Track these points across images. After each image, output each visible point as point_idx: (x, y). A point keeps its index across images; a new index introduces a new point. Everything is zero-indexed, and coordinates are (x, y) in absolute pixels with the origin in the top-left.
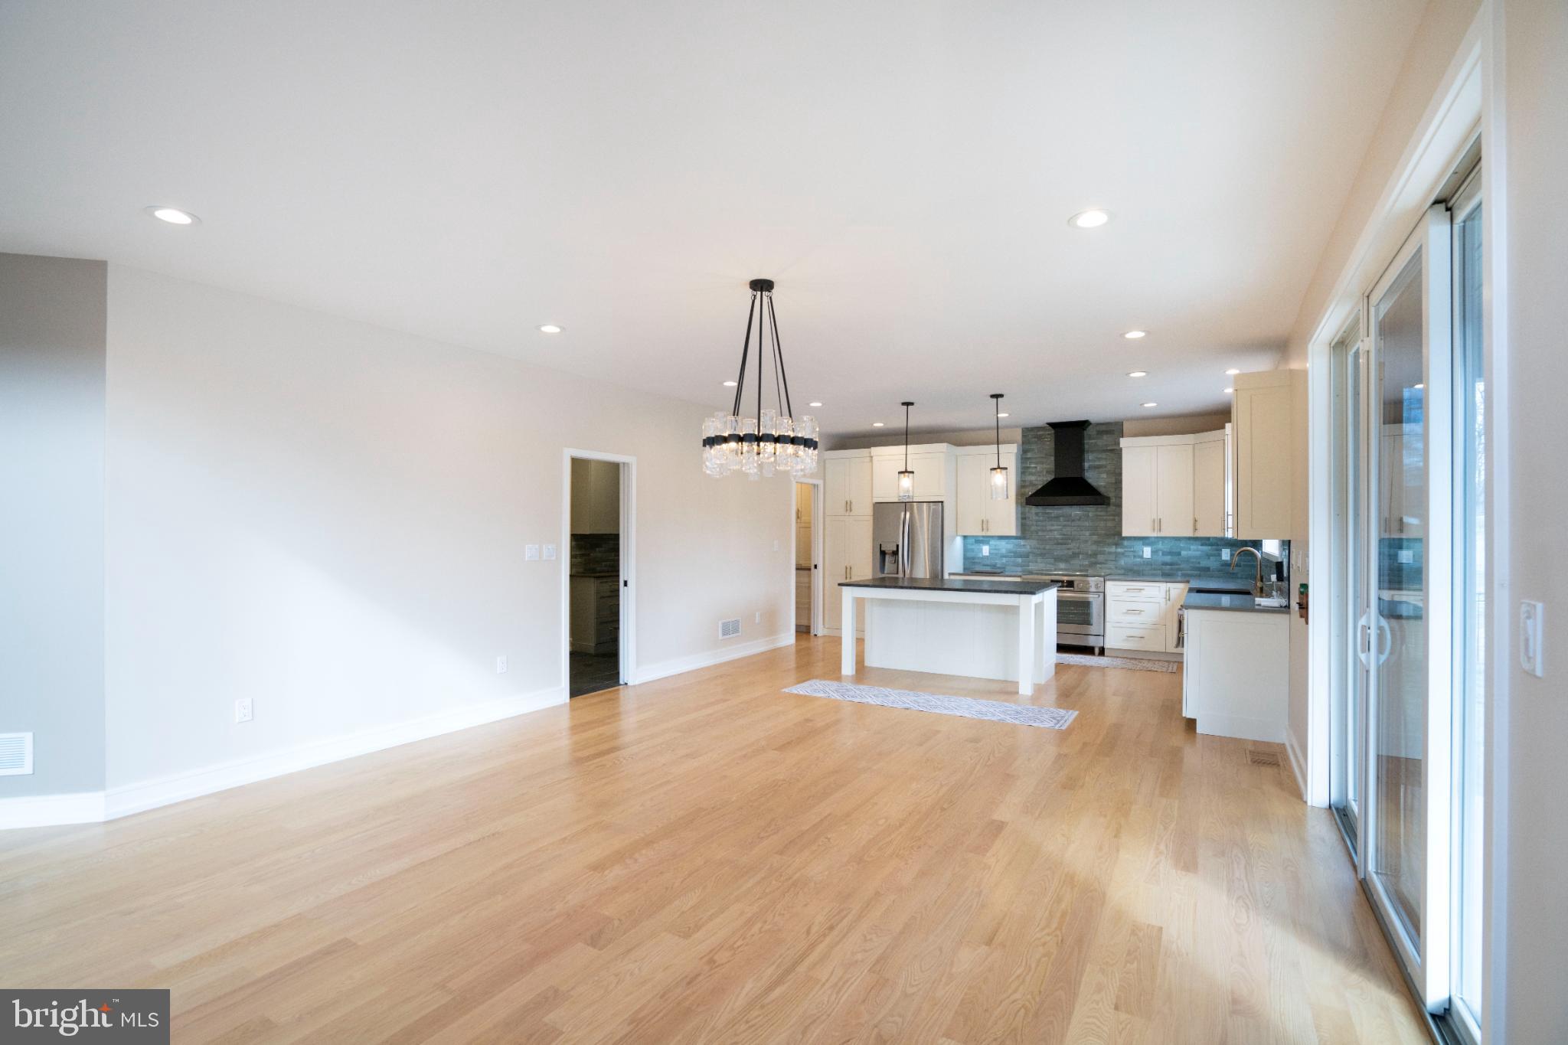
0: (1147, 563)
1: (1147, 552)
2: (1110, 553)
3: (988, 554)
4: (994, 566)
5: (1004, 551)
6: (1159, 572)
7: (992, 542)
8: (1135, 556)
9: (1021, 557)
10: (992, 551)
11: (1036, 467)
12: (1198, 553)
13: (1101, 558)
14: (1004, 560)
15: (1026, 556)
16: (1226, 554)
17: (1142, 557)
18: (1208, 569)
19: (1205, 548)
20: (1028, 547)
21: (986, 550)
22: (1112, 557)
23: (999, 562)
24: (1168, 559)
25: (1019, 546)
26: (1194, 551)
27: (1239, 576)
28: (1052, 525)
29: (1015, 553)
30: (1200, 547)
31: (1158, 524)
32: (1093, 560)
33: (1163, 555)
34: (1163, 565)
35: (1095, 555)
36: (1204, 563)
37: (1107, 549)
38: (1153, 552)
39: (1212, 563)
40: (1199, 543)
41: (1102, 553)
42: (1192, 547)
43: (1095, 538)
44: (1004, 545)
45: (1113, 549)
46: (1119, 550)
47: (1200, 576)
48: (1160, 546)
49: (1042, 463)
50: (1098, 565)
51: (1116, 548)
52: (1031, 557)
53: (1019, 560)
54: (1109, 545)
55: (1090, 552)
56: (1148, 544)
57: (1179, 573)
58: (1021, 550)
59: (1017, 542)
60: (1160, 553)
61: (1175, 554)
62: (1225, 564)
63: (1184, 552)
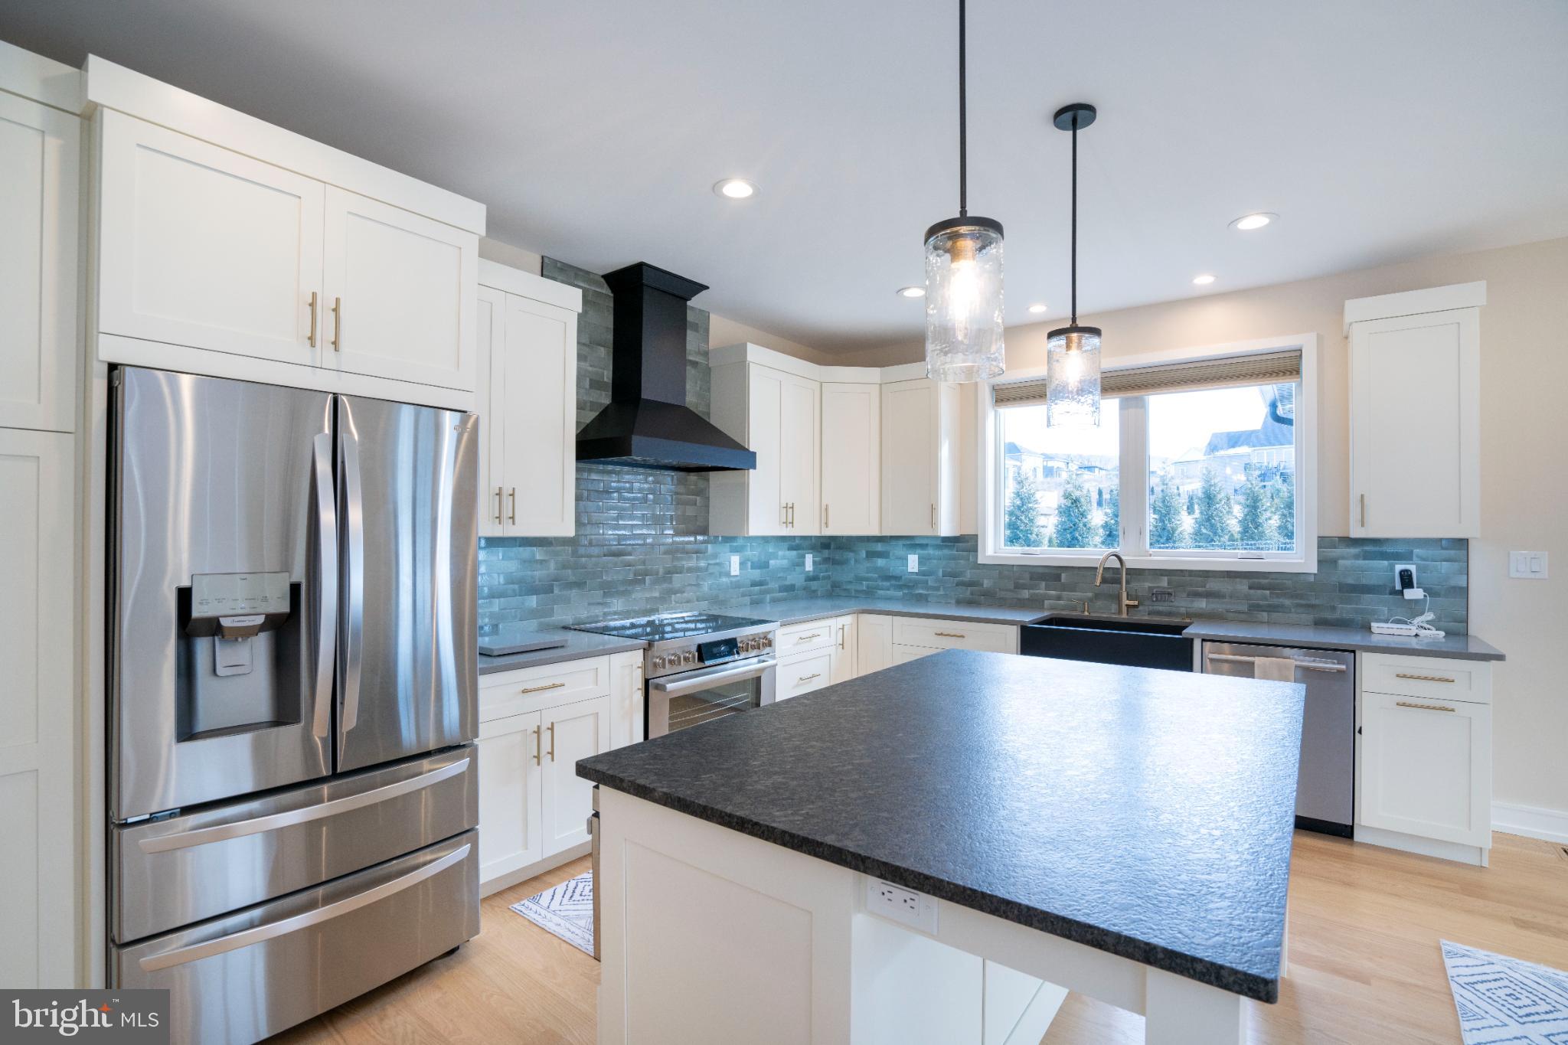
0: (737, 585)
1: (734, 564)
2: (690, 570)
6: (747, 599)
8: (720, 575)
9: (533, 590)
12: (785, 562)
13: (677, 580)
15: (544, 589)
16: (809, 562)
17: (728, 574)
18: (790, 588)
19: (794, 553)
20: (552, 565)
22: (690, 578)
24: (757, 574)
25: (530, 562)
26: (782, 559)
29: (520, 581)
31: (788, 513)
32: (665, 586)
33: (752, 568)
34: (751, 586)
35: (670, 572)
37: (686, 563)
38: (742, 564)
39: (795, 578)
40: (786, 545)
41: (681, 571)
42: (780, 553)
45: (692, 562)
46: (702, 564)
47: (785, 599)
48: (749, 552)
51: (698, 559)
52: (556, 591)
53: (533, 601)
54: (688, 553)
56: (735, 550)
57: (768, 597)
58: (539, 574)
59: (526, 552)
60: (749, 564)
61: (764, 565)
62: (812, 578)
63: (772, 562)
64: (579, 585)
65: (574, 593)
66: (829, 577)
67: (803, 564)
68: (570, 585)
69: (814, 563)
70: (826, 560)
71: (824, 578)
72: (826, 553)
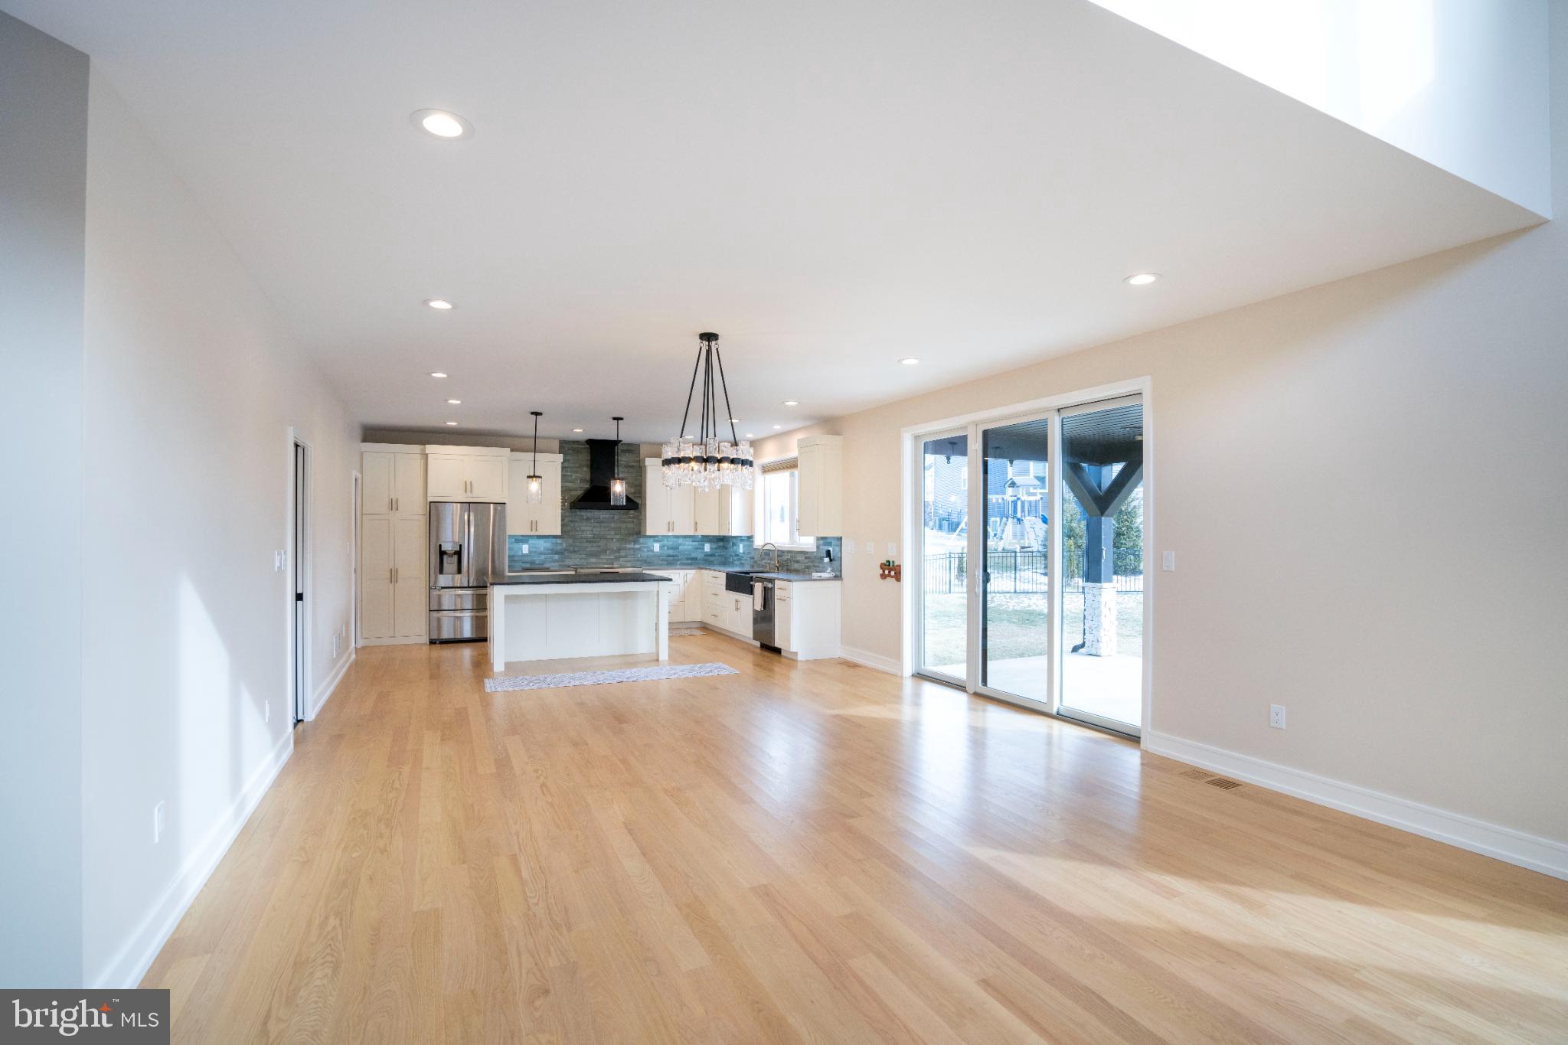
0: (658, 556)
1: (657, 547)
2: (629, 549)
3: (527, 552)
4: (532, 563)
5: (542, 549)
6: (665, 562)
7: (531, 541)
8: (648, 551)
9: (557, 553)
10: (531, 549)
11: (571, 476)
12: (690, 547)
13: (623, 553)
14: (543, 557)
15: (562, 552)
16: (707, 547)
17: (652, 551)
18: (695, 559)
19: (695, 543)
20: (564, 545)
21: (525, 549)
22: (632, 552)
23: (538, 559)
24: (671, 552)
25: (556, 544)
26: (688, 546)
27: (715, 562)
28: (586, 526)
29: (552, 550)
30: (691, 543)
31: (670, 526)
32: (617, 554)
33: (668, 549)
34: (667, 557)
35: (619, 550)
36: (694, 555)
37: (628, 546)
38: (661, 547)
39: (699, 555)
40: (691, 540)
41: (625, 549)
42: (687, 543)
43: (618, 537)
44: (542, 545)
45: (631, 546)
46: (637, 546)
48: (665, 542)
49: (577, 472)
50: (621, 559)
51: (635, 544)
52: (566, 554)
53: (557, 557)
54: (630, 542)
55: (615, 548)
56: (657, 541)
57: (679, 563)
58: (559, 548)
59: (554, 540)
60: (666, 548)
61: (675, 548)
62: (707, 555)
63: (680, 547)
64: (575, 552)
65: (573, 555)
66: (723, 555)
67: (703, 549)
68: (571, 552)
69: (711, 548)
70: (719, 547)
71: (719, 556)
72: (721, 544)
